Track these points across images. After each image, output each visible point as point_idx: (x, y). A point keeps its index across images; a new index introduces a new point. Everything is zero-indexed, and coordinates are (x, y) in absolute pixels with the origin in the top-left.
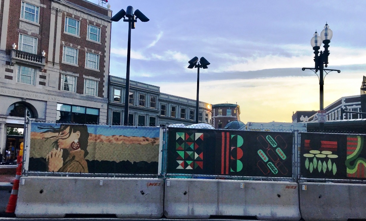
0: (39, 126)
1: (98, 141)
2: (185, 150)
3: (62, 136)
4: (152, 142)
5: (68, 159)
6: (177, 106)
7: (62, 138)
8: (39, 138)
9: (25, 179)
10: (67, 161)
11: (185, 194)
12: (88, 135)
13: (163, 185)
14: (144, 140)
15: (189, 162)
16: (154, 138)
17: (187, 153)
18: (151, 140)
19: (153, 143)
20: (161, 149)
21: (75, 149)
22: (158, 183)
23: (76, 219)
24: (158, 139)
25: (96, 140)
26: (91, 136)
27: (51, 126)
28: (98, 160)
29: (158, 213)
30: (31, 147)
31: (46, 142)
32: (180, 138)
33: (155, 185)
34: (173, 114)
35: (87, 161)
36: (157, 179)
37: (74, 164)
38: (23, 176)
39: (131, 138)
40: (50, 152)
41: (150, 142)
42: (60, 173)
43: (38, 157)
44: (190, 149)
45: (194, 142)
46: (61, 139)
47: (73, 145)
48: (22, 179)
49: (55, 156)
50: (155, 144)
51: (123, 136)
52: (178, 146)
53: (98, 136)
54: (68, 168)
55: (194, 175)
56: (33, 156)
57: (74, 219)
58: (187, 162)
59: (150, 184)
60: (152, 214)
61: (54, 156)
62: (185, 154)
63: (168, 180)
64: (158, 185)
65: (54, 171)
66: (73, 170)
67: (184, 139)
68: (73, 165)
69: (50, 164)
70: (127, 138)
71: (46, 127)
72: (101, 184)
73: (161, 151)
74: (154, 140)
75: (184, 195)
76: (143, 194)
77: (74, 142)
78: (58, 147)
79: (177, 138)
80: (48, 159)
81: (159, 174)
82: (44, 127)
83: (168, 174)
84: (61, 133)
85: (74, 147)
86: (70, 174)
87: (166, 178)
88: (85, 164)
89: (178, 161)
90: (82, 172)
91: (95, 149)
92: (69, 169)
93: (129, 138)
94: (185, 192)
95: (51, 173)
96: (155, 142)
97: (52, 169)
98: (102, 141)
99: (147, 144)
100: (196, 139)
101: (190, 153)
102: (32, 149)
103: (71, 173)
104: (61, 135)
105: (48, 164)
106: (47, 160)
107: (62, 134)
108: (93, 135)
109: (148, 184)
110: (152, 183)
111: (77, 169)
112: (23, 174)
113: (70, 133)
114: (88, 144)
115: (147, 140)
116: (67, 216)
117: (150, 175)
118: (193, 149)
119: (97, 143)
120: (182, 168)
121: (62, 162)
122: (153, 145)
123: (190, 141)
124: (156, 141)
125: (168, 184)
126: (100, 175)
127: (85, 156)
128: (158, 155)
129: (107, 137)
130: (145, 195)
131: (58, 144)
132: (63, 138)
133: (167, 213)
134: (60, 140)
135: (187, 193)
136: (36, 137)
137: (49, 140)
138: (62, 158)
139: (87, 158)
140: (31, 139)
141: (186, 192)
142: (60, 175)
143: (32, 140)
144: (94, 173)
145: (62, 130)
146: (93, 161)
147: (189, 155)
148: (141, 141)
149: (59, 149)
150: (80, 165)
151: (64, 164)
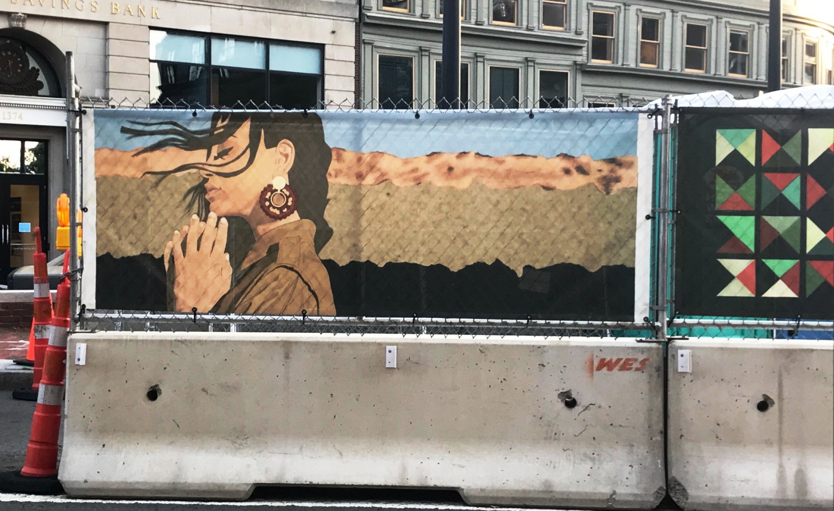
0: (128, 126)
1: (370, 179)
2: (758, 213)
3: (220, 161)
4: (604, 178)
5: (252, 258)
6: (669, 14)
7: (220, 170)
8: (131, 172)
9: (86, 341)
10: (246, 265)
11: (763, 406)
12: (325, 154)
13: (658, 370)
14: (567, 172)
15: (780, 266)
16: (612, 161)
17: (766, 223)
18: (600, 171)
19: (608, 182)
20: (644, 206)
21: (276, 218)
22: (636, 360)
23: (296, 504)
24: (630, 165)
25: (360, 176)
26: (339, 159)
27: (175, 124)
28: (373, 260)
29: (643, 486)
30: (101, 213)
31: (160, 188)
32: (735, 156)
33: (623, 368)
34: (649, 51)
35: (330, 265)
36: (629, 341)
37: (276, 279)
38: (78, 329)
39: (511, 162)
40: (176, 232)
41: (593, 178)
42: (221, 317)
43: (132, 251)
44: (782, 207)
45: (804, 170)
46: (218, 174)
47: (269, 200)
48: (74, 341)
49: (198, 249)
50: (616, 188)
51: (473, 154)
52: (723, 191)
53: (367, 158)
54: (252, 298)
55: (804, 326)
56: (111, 249)
57: (290, 504)
58: (771, 263)
59: (603, 364)
60: (614, 493)
61: (192, 247)
62: (760, 227)
63: (681, 348)
64: (637, 369)
65: (198, 311)
66: (272, 305)
67: (752, 160)
68: (274, 284)
69: (180, 279)
70: (493, 166)
71: (153, 128)
72: (391, 360)
73: (648, 217)
74: (612, 171)
75: (756, 412)
76: (571, 403)
77: (269, 188)
78: (208, 212)
79: (720, 158)
80: (172, 258)
81: (639, 319)
82: (147, 129)
83: (678, 321)
84: (215, 150)
85: (271, 209)
86: (263, 321)
87: (670, 340)
88: (321, 279)
89: (726, 263)
90: (309, 310)
91: (357, 213)
92: (257, 301)
93: (501, 162)
94: (762, 399)
95: (183, 317)
96: (618, 180)
97: (191, 303)
98: (383, 179)
99: (581, 189)
100: (811, 160)
101: (781, 223)
102: (107, 222)
103: (268, 318)
104: (216, 158)
105: (173, 283)
106: (167, 266)
107: (220, 155)
108: (349, 156)
109: (592, 362)
110: (608, 359)
111: (290, 300)
112: (76, 321)
113: (253, 147)
114: (330, 195)
115: (582, 170)
116: (262, 491)
117: (599, 323)
118: (798, 206)
119: (364, 191)
120: (747, 293)
121: (228, 272)
122: (608, 193)
123: (784, 170)
124: (622, 172)
125: (683, 363)
126: (382, 322)
127: (318, 247)
128: (632, 235)
129: (406, 162)
130: (577, 409)
131: (207, 197)
132: (226, 170)
133: (684, 489)
134: (216, 182)
135: (773, 403)
136: (119, 170)
137: (168, 182)
138: (227, 256)
139: (327, 253)
140: (97, 179)
141: (766, 397)
142: (222, 327)
143: (101, 181)
144: (360, 316)
145: (222, 138)
146: (354, 265)
147: (781, 232)
148: (552, 175)
149: (213, 216)
150: (300, 284)
151: (237, 280)
